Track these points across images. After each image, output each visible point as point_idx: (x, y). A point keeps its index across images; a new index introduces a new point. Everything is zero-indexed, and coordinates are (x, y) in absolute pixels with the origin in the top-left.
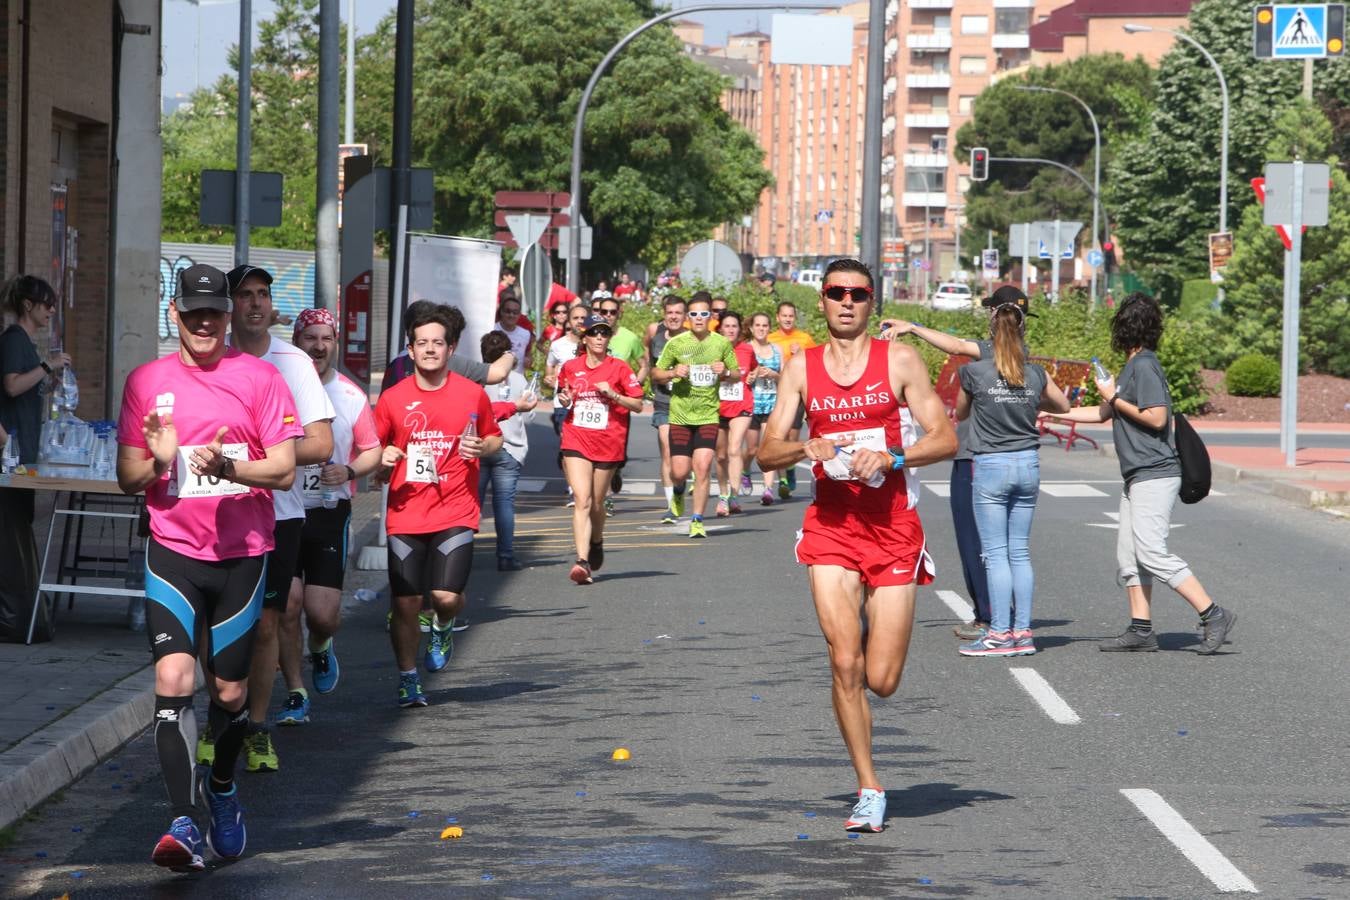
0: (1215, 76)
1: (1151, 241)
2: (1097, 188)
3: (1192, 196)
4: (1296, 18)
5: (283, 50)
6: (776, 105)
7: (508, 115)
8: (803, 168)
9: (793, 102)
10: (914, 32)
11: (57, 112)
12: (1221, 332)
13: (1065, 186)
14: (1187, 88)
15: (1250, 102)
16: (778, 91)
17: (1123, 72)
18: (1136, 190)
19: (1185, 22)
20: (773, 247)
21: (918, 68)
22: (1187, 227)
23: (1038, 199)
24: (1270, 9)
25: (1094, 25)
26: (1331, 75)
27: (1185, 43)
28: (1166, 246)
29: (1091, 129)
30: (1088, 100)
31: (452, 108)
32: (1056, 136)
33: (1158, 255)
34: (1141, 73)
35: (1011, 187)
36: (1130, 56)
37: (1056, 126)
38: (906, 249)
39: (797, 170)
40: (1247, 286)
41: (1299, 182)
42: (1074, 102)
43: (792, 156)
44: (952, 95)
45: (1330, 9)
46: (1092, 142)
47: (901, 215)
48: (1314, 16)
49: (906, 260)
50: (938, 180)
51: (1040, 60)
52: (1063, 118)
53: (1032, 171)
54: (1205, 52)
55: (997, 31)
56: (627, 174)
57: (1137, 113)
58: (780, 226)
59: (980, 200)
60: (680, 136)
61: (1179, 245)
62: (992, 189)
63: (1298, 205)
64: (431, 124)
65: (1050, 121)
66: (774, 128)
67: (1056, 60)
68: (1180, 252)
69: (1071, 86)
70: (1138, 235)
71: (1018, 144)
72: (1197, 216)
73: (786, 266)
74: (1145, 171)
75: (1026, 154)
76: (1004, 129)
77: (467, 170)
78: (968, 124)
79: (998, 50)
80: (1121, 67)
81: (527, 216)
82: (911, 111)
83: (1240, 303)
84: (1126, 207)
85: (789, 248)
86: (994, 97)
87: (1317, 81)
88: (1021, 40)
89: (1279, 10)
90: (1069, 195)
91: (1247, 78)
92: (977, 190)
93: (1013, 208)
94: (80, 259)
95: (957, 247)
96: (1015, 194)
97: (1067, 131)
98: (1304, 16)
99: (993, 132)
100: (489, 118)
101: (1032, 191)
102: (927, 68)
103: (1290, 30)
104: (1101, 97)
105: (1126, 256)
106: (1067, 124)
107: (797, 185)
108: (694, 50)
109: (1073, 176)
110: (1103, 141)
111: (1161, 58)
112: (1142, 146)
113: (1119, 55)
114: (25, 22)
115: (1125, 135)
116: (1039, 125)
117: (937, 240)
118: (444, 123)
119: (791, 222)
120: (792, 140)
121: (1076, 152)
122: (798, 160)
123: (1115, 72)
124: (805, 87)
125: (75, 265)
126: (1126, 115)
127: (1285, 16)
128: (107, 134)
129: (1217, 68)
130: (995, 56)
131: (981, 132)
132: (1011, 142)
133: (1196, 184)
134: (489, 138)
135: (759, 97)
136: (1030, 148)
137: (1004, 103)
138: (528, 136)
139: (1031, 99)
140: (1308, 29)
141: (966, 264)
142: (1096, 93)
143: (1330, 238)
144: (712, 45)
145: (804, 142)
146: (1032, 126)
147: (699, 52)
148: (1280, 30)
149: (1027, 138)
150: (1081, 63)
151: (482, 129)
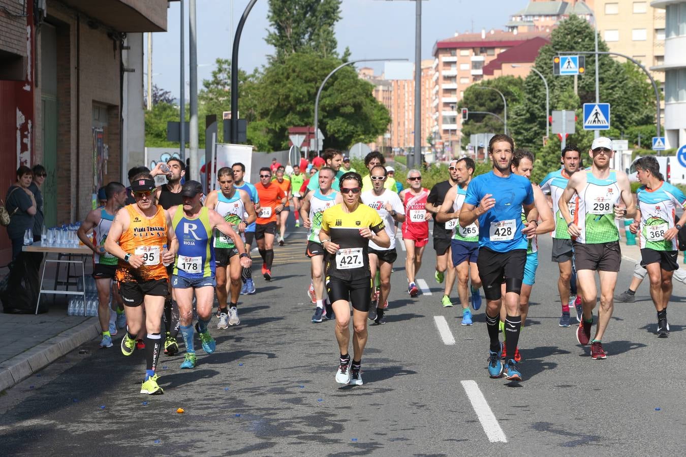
0: (543, 83)
1: (525, 139)
2: (506, 121)
3: (538, 124)
4: (567, 61)
5: (221, 80)
6: (399, 96)
7: (299, 101)
8: (408, 117)
9: (404, 94)
10: (444, 69)
11: (94, 101)
12: (542, 172)
13: (495, 121)
14: (535, 86)
15: (557, 91)
16: (399, 91)
17: (514, 81)
18: (519, 122)
19: (534, 64)
20: (399, 144)
21: (446, 82)
22: (537, 134)
23: (486, 125)
24: (559, 58)
25: (504, 66)
26: (583, 82)
27: (534, 72)
28: (529, 141)
29: (503, 101)
30: (502, 91)
31: (279, 98)
32: (492, 104)
33: (527, 144)
34: (520, 81)
35: (477, 122)
36: (516, 76)
37: (492, 100)
38: (443, 144)
39: (406, 118)
40: (552, 155)
41: (564, 118)
42: (497, 92)
43: (405, 113)
44: (457, 91)
45: (579, 57)
46: (503, 106)
47: (441, 132)
48: (574, 60)
49: (443, 148)
50: (453, 120)
51: (486, 78)
52: (494, 97)
53: (483, 116)
54: (541, 75)
55: (472, 69)
56: (339, 120)
57: (519, 96)
58: (401, 136)
59: (466, 126)
60: (358, 107)
61: (534, 141)
62: (470, 123)
63: (564, 126)
64: (271, 104)
65: (489, 99)
66: (398, 104)
67: (491, 78)
68: (534, 143)
69: (496, 87)
70: (520, 137)
71: (479, 107)
72: (540, 131)
73: (403, 151)
74: (522, 115)
75: (481, 110)
76: (473, 102)
77: (284, 119)
78: (461, 101)
79: (473, 75)
80: (513, 80)
81: (297, 136)
82: (444, 97)
83: (549, 161)
84: (515, 128)
85: (404, 144)
86: (470, 91)
87: (579, 84)
88: (480, 72)
89: (562, 58)
90: (497, 125)
91: (556, 83)
92: (465, 123)
93: (478, 129)
94: (109, 156)
95: (460, 143)
96: (478, 124)
97: (496, 102)
98: (570, 60)
99: (470, 103)
100: (292, 102)
101: (484, 123)
102: (449, 81)
103: (566, 65)
104: (507, 90)
105: (517, 144)
106: (495, 100)
107: (406, 123)
108: (370, 78)
109: (498, 118)
110: (507, 105)
111: (526, 76)
112: (521, 106)
113: (513, 76)
114: (78, 68)
115: (514, 103)
116: (486, 100)
117: (454, 141)
118: (276, 104)
119: (404, 135)
120: (404, 107)
121: (499, 109)
122: (406, 114)
123: (512, 82)
124: (408, 89)
125: (107, 158)
126: (514, 96)
127: (564, 60)
128: (118, 109)
129: (545, 81)
130: (472, 77)
131: (465, 103)
132: (476, 107)
133: (539, 119)
134: (291, 109)
135: (393, 93)
136: (483, 108)
137: (473, 93)
138: (306, 107)
139: (482, 91)
140: (572, 64)
141: (463, 148)
142: (505, 89)
143: (580, 138)
144: (376, 75)
145: (408, 108)
146: (483, 101)
147: (372, 78)
148: (563, 64)
149: (482, 105)
150: (499, 79)
151: (289, 106)
